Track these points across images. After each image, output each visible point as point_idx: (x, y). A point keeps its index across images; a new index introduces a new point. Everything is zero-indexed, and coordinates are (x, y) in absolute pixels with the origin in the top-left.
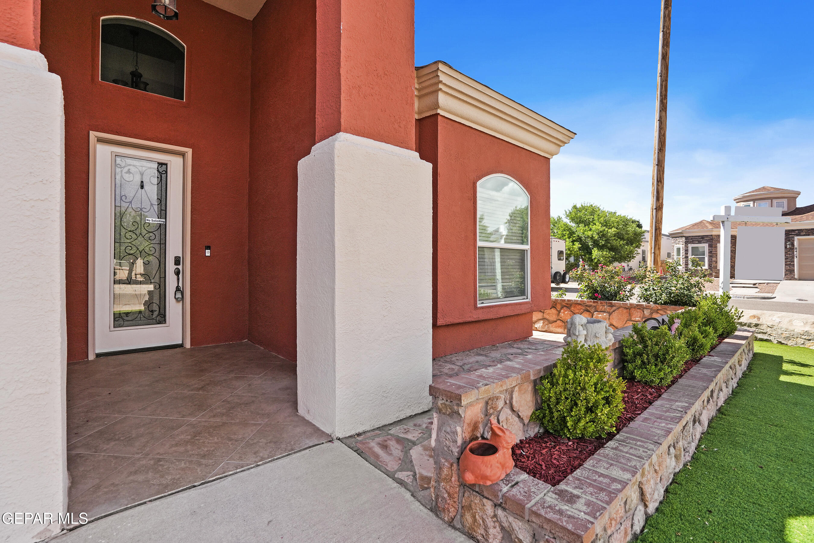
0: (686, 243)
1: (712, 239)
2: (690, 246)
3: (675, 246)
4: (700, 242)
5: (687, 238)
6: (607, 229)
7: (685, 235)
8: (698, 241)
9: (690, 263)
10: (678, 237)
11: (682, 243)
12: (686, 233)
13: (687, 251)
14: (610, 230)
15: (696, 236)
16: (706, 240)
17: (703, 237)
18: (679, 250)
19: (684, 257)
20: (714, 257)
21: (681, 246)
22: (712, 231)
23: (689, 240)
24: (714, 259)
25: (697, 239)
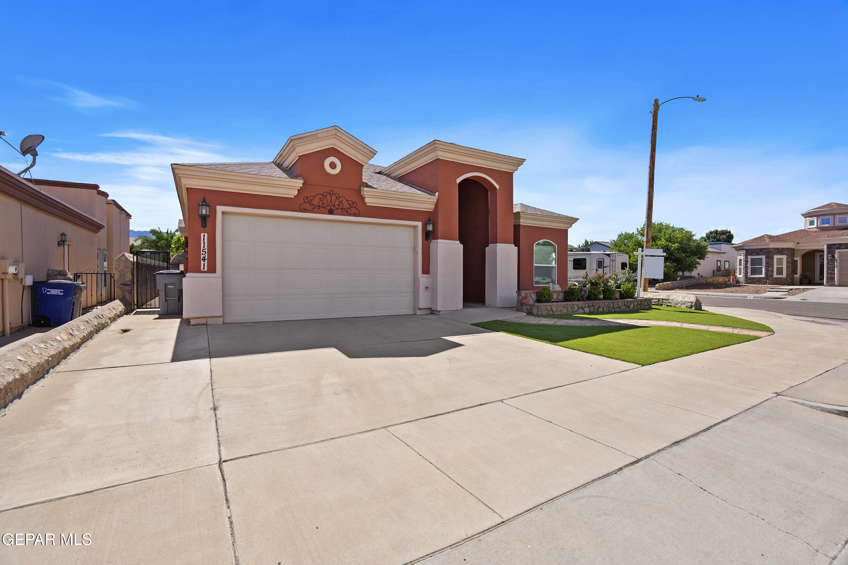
0: (746, 255)
1: (769, 252)
2: (750, 257)
3: (738, 257)
4: (758, 254)
5: (747, 250)
6: (670, 244)
7: (745, 248)
8: (756, 253)
9: (749, 271)
10: (740, 250)
11: (743, 255)
12: (747, 246)
13: (746, 262)
14: (673, 245)
15: (755, 249)
16: (764, 252)
17: (761, 250)
18: (740, 260)
19: (744, 267)
20: (770, 267)
21: (742, 257)
22: (769, 245)
23: (749, 252)
24: (770, 269)
25: (756, 251)
